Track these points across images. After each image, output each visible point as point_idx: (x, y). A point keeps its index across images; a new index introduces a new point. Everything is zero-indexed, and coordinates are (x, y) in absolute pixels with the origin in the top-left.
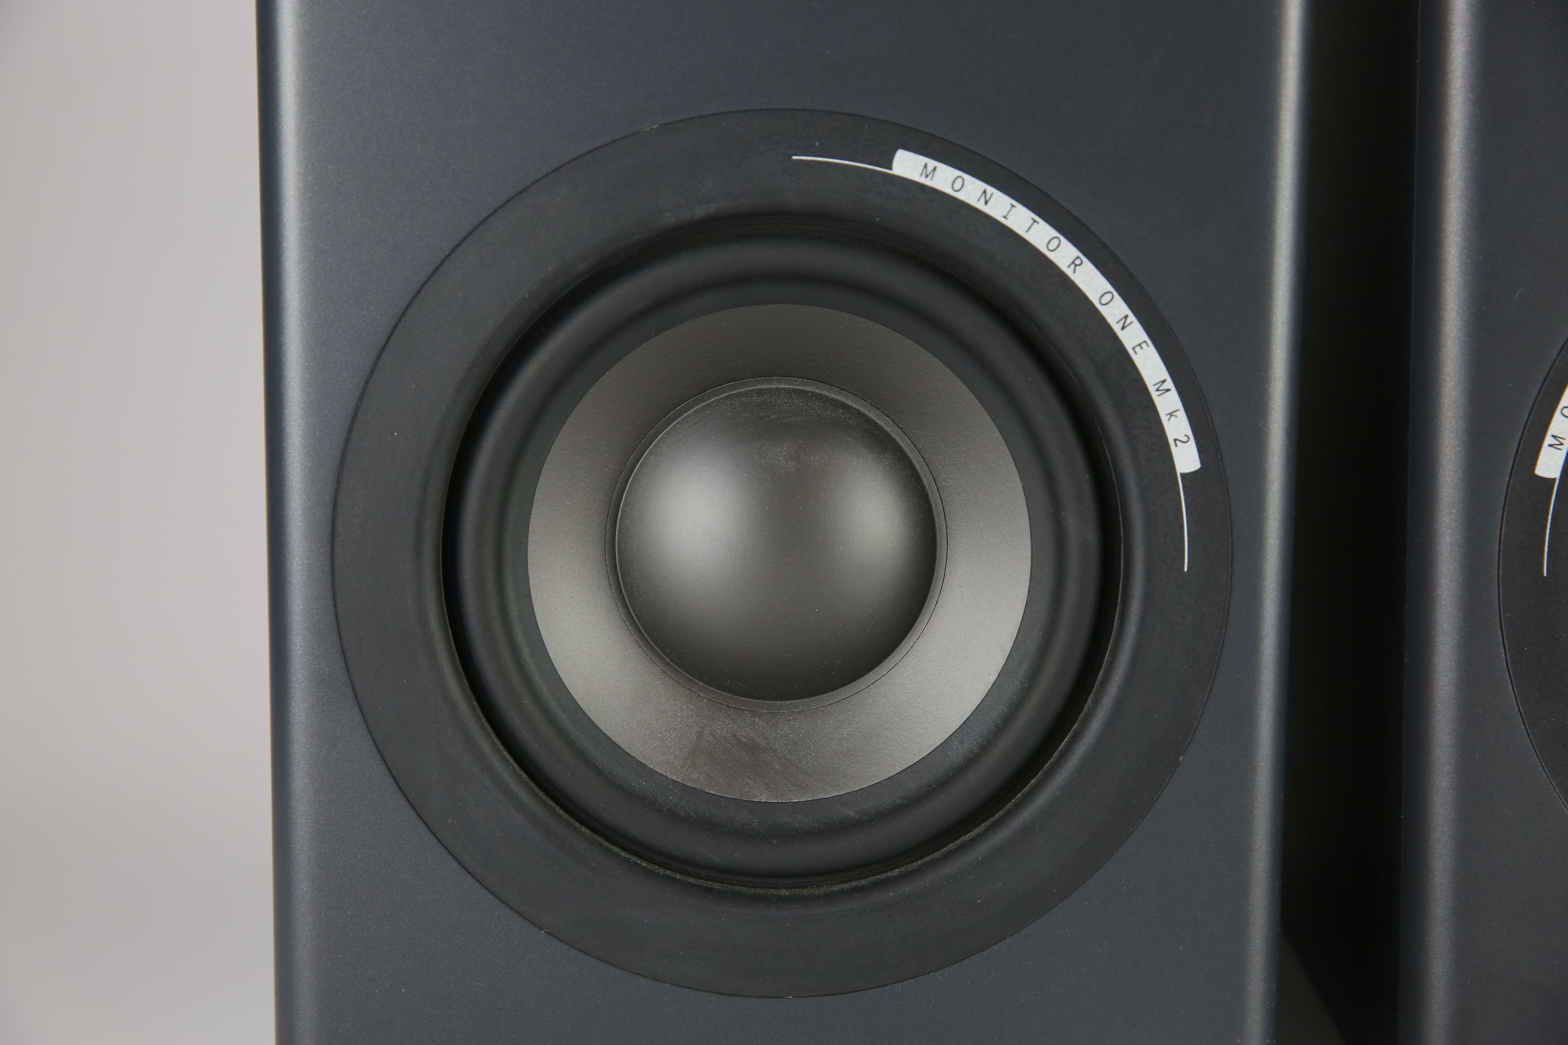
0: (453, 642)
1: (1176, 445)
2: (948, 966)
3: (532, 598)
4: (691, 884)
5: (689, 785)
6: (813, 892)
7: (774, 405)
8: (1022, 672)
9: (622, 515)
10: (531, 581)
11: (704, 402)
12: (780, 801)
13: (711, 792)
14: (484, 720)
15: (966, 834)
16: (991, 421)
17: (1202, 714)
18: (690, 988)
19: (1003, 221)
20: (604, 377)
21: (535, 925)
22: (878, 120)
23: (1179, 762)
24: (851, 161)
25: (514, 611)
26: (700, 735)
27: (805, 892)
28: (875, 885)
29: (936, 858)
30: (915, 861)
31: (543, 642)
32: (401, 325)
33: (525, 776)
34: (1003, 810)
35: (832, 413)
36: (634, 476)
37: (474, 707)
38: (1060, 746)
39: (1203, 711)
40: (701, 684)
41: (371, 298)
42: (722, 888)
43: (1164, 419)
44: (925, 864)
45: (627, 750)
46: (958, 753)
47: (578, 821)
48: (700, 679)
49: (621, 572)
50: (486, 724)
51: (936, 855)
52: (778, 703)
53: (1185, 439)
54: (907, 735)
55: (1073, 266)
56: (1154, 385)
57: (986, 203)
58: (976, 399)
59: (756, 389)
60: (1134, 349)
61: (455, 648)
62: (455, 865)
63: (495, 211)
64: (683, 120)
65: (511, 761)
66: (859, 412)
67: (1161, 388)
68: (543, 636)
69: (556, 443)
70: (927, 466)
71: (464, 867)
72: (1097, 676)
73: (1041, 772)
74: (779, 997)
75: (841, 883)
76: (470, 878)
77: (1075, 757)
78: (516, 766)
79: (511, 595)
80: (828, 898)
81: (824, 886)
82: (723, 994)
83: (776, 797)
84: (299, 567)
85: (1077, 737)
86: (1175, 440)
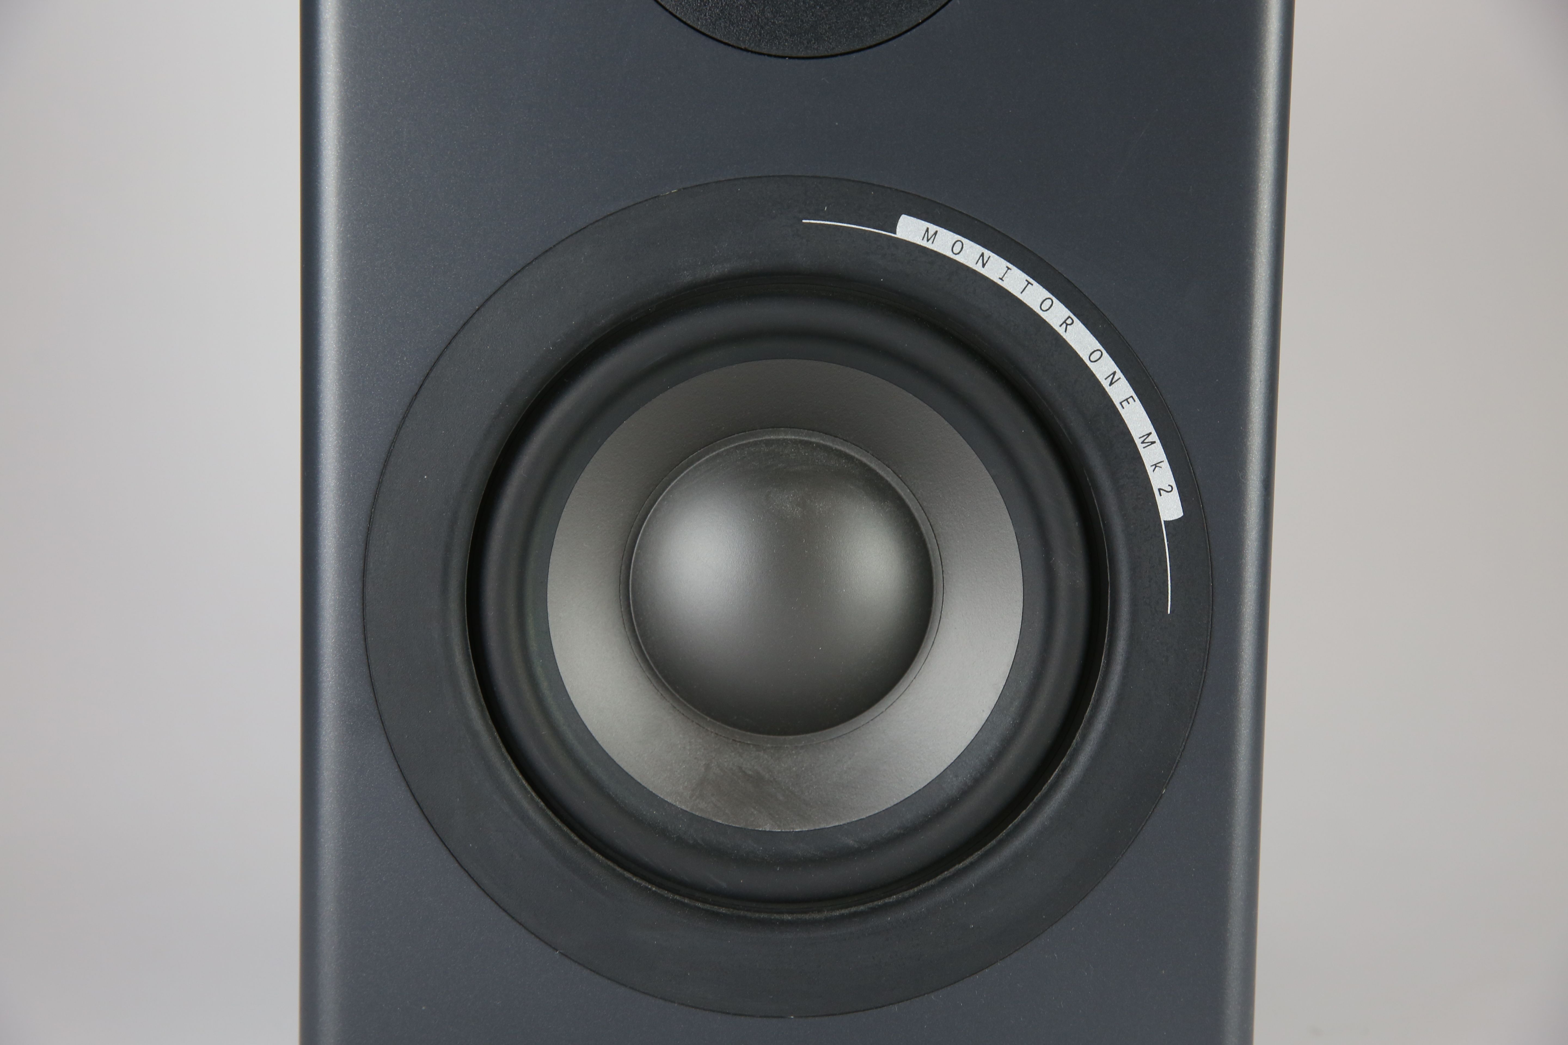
0: (476, 676)
1: (1161, 495)
2: (942, 988)
3: (551, 635)
4: (699, 908)
5: (697, 814)
6: (815, 917)
7: (782, 455)
8: (1014, 709)
9: (636, 558)
10: (550, 619)
11: (715, 451)
12: (783, 831)
13: (718, 821)
14: (504, 750)
15: (959, 863)
16: (986, 471)
17: (1184, 749)
18: (696, 1008)
19: (999, 282)
20: (621, 426)
21: (550, 946)
22: (883, 187)
23: (1162, 795)
24: (857, 225)
25: (534, 646)
26: (708, 767)
27: (807, 917)
28: (873, 910)
29: (931, 885)
30: (911, 888)
31: (561, 676)
32: (432, 375)
33: (542, 804)
34: (995, 840)
35: (836, 463)
36: (648, 521)
37: (495, 738)
38: (1049, 779)
39: (1185, 746)
40: (709, 719)
41: (404, 349)
42: (728, 913)
43: (1149, 470)
44: (921, 891)
45: (639, 781)
46: (953, 786)
47: (592, 847)
48: (708, 715)
49: (634, 611)
50: (506, 754)
51: (932, 882)
52: (782, 738)
53: (1170, 489)
54: (904, 769)
55: (1064, 325)
56: (1140, 438)
57: (984, 265)
58: (972, 450)
59: (765, 440)
60: (1121, 403)
61: (477, 681)
62: (474, 887)
63: (523, 268)
64: (700, 185)
65: (529, 789)
66: (861, 463)
67: (1146, 441)
68: (560, 671)
69: (576, 488)
70: (925, 514)
71: (483, 890)
72: (1085, 713)
73: (1031, 804)
74: (782, 1017)
75: (842, 908)
76: (489, 900)
77: (1064, 789)
78: (533, 794)
79: (531, 631)
80: (829, 922)
81: (824, 911)
82: (728, 1013)
83: (779, 827)
84: (332, 603)
85: (1065, 770)
86: (1159, 490)
